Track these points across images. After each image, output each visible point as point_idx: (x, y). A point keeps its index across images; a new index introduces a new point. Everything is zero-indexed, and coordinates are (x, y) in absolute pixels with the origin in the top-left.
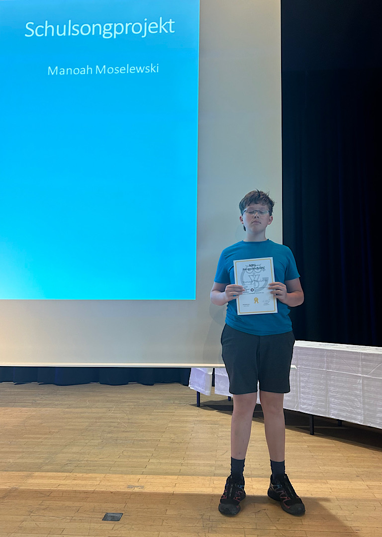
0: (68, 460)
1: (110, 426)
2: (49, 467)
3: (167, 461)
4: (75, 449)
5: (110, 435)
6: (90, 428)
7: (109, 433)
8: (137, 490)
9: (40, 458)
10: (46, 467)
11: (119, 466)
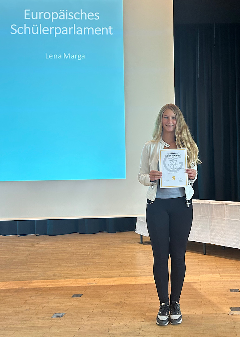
0: (54, 274)
1: (83, 256)
2: (42, 278)
3: (113, 271)
4: (58, 269)
5: (81, 261)
6: (69, 258)
8: (92, 285)
9: (36, 274)
10: (40, 278)
11: (84, 275)
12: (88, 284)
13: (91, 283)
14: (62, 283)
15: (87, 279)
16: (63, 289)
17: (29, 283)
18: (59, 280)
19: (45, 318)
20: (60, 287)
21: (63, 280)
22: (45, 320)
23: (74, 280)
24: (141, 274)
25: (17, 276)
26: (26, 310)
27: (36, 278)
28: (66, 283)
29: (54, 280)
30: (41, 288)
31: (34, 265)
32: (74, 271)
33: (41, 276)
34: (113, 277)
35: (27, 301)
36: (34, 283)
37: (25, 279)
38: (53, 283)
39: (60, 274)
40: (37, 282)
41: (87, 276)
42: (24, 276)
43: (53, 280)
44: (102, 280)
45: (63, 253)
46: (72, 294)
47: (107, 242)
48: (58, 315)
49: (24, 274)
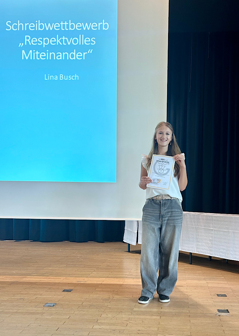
10: (34, 275)
12: (78, 281)
13: (81, 281)
14: (53, 280)
15: (78, 278)
16: (55, 284)
17: (23, 278)
18: (51, 277)
19: (38, 306)
20: (51, 283)
21: (55, 277)
22: (38, 307)
23: (65, 278)
24: (129, 277)
26: (21, 299)
27: (30, 274)
28: (58, 280)
30: (35, 282)
32: (65, 271)
33: (34, 273)
34: (101, 277)
35: (22, 292)
36: (28, 278)
37: (20, 274)
38: (45, 280)
40: (31, 278)
41: (77, 275)
43: (45, 277)
44: (91, 280)
45: (55, 256)
46: (62, 289)
47: (96, 250)
48: (50, 305)
49: (19, 271)
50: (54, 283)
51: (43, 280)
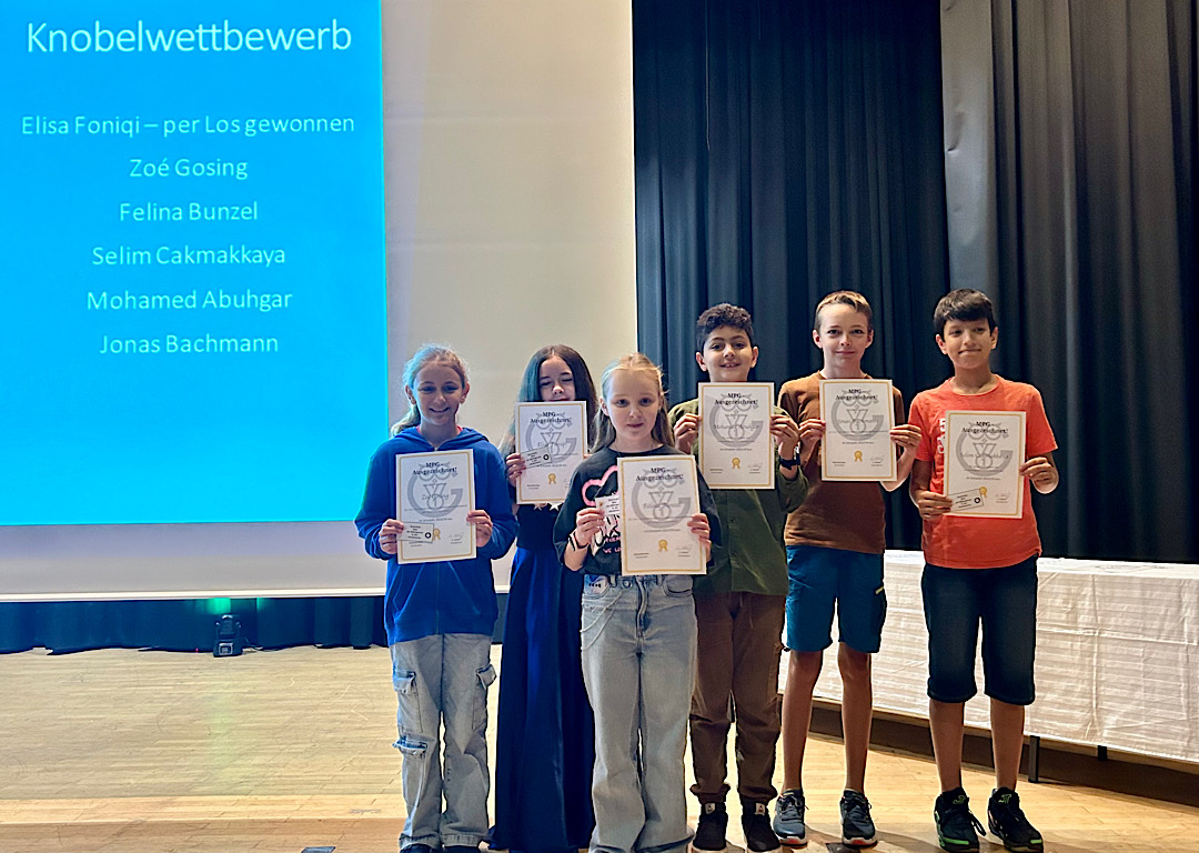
0: (243, 777)
1: (335, 721)
2: (205, 788)
4: (257, 760)
5: (330, 736)
6: (293, 725)
7: (330, 731)
8: (367, 816)
9: (188, 776)
10: (199, 789)
11: (340, 782)
12: (353, 812)
13: (363, 811)
14: (268, 808)
15: (350, 797)
16: (273, 826)
17: (164, 804)
18: (260, 798)
20: (262, 822)
21: (273, 798)
23: (309, 797)
25: (126, 781)
27: (187, 790)
28: (283, 808)
29: (244, 797)
30: (201, 823)
31: (181, 745)
32: (307, 769)
33: (201, 784)
36: (180, 804)
37: (152, 792)
38: (239, 808)
39: (263, 777)
40: (191, 804)
41: (350, 787)
42: (150, 781)
43: (240, 797)
46: (299, 847)
49: (150, 776)
50: (270, 821)
51: (234, 809)
